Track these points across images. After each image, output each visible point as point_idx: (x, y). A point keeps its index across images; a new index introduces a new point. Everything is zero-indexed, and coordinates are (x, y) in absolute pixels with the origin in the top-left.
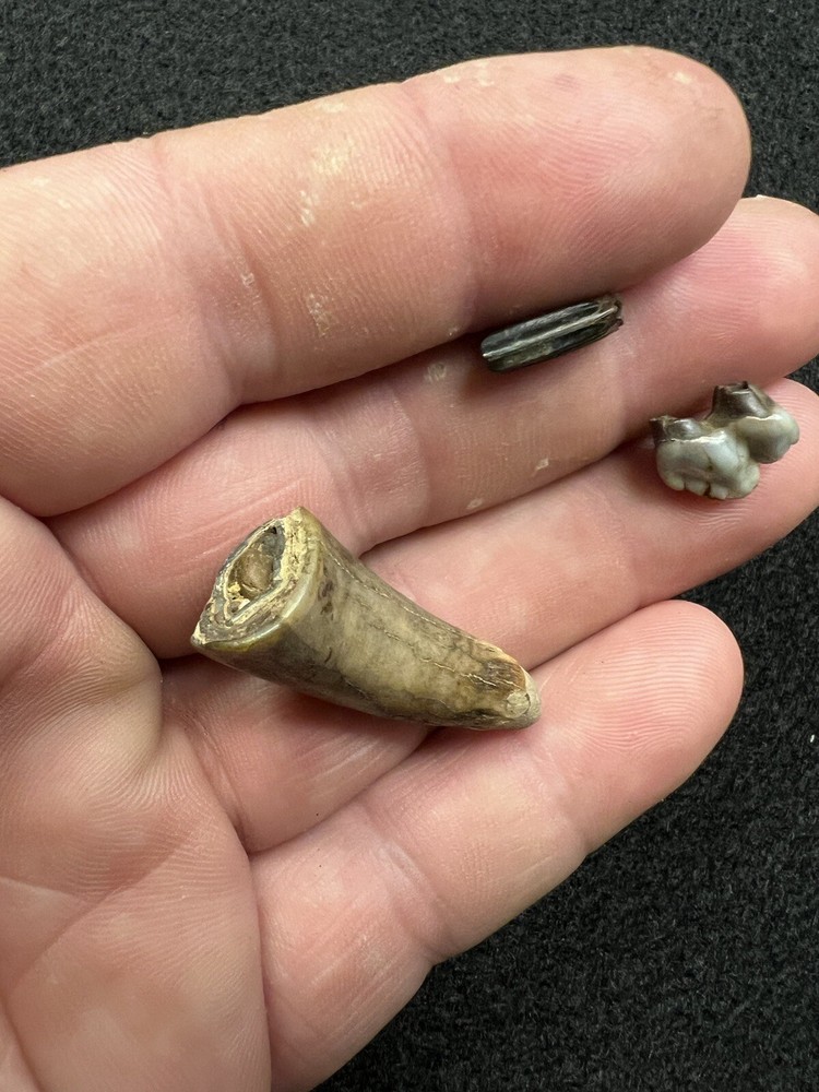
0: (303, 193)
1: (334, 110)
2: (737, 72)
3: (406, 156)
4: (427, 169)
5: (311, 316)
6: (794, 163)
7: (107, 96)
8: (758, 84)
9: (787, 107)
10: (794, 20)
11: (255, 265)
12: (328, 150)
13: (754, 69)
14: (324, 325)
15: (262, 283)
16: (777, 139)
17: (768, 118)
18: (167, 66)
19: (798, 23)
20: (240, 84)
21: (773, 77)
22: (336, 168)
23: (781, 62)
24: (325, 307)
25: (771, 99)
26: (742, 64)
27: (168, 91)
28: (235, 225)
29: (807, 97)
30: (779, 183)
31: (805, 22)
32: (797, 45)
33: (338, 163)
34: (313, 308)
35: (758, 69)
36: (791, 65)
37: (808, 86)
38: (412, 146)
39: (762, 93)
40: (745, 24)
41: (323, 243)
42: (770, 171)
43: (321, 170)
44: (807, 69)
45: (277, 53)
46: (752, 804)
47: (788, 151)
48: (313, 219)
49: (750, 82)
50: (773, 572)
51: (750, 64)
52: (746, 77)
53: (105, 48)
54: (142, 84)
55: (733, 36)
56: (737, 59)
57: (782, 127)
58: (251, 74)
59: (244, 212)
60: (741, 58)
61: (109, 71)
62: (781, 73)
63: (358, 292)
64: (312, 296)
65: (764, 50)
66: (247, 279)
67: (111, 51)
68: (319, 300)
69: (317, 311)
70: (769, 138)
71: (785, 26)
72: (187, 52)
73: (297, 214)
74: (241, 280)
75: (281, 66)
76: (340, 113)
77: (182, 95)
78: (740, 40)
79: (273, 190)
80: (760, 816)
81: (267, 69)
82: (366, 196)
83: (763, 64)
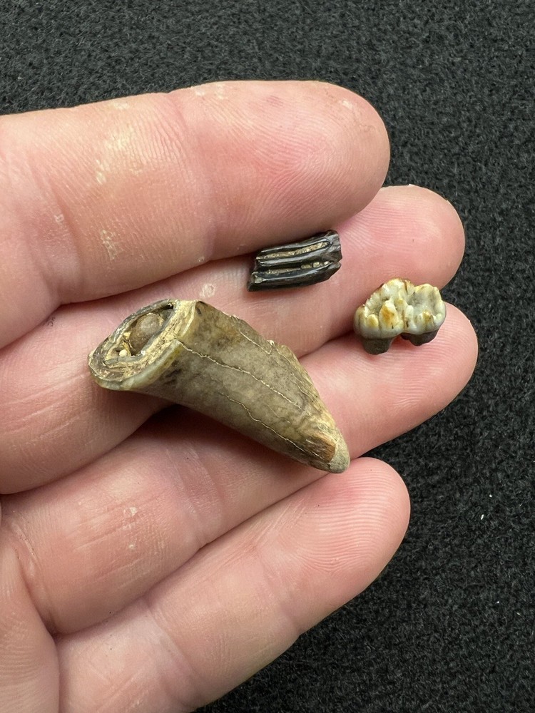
0: (98, 161)
1: (120, 108)
2: (447, 43)
3: (168, 142)
4: (182, 151)
5: (104, 245)
6: (484, 110)
8: (461, 51)
9: (481, 68)
10: (488, 6)
11: (65, 210)
12: (115, 134)
13: (459, 40)
14: (113, 252)
15: (69, 221)
16: (473, 91)
17: (468, 76)
19: (490, 8)
21: (472, 46)
22: (120, 146)
23: (478, 36)
24: (113, 240)
25: (471, 62)
26: (451, 37)
28: (50, 181)
29: (496, 62)
30: (474, 123)
31: (495, 8)
32: (490, 24)
33: (122, 143)
34: (106, 240)
35: (462, 40)
36: (485, 38)
37: (496, 54)
38: (172, 135)
39: (464, 58)
40: (454, 8)
41: (112, 196)
42: (468, 114)
43: (110, 147)
44: (495, 41)
47: (481, 101)
48: (104, 179)
49: (456, 50)
51: (456, 36)
52: (453, 46)
55: (445, 16)
56: (447, 34)
57: (477, 83)
59: (56, 173)
60: (451, 32)
62: (478, 44)
63: (137, 231)
64: (105, 232)
65: (466, 27)
66: (58, 218)
68: (109, 235)
69: (108, 241)
70: (468, 91)
71: (482, 10)
73: (93, 175)
74: (54, 219)
76: (125, 110)
78: (450, 19)
79: (77, 159)
82: (141, 166)
83: (465, 36)
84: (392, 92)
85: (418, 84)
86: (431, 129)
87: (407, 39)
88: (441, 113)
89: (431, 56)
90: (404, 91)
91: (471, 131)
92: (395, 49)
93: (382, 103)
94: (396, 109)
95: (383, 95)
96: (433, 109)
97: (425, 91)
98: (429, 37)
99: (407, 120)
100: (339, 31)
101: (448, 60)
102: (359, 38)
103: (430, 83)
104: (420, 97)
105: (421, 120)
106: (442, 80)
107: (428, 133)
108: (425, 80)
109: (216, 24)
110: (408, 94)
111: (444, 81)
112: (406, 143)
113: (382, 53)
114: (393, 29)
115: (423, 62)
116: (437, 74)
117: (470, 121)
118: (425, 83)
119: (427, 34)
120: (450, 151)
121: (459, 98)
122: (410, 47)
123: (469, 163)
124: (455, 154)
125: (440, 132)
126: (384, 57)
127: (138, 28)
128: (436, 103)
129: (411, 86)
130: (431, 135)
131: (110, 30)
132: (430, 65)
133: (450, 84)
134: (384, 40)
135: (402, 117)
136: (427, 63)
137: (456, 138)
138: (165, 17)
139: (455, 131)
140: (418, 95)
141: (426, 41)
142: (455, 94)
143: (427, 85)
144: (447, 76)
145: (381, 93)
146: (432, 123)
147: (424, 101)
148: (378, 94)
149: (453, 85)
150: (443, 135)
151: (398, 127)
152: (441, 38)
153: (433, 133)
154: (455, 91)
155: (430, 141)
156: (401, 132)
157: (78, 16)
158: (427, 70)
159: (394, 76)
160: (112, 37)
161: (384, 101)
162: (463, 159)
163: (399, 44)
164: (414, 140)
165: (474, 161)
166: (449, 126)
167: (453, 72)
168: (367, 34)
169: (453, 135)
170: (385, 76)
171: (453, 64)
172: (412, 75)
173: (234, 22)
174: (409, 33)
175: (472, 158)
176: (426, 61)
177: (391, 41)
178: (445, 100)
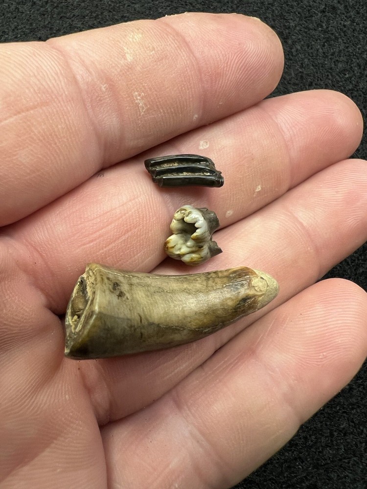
2: (339, 12)
5: (136, 104)
7: (13, 30)
8: (350, 17)
12: (132, 34)
13: (348, 10)
14: (142, 108)
16: (361, 45)
17: (356, 34)
18: (44, 15)
20: (81, 23)
23: (362, 5)
24: (142, 99)
25: (358, 24)
26: (341, 7)
27: (45, 27)
30: (362, 67)
34: (137, 100)
35: (350, 9)
39: (353, 21)
41: (138, 68)
42: (358, 61)
43: (131, 40)
45: (100, 7)
46: (354, 400)
48: (131, 58)
49: (346, 16)
50: (363, 272)
51: (346, 7)
52: (344, 14)
53: (13, 7)
54: (31, 24)
56: (339, 5)
58: (87, 18)
60: (341, 4)
61: (15, 18)
64: (137, 93)
66: (104, 87)
67: (16, 8)
68: (139, 95)
69: (139, 101)
70: (357, 44)
72: (54, 8)
73: (124, 56)
75: (102, 13)
77: (51, 29)
80: (359, 407)
81: (94, 15)
82: (153, 49)
83: (353, 7)
84: (299, 48)
85: (319, 41)
86: (330, 72)
87: (309, 11)
88: (337, 61)
89: (328, 21)
90: (308, 47)
91: (360, 73)
92: (301, 18)
93: (292, 55)
94: (303, 59)
95: (293, 50)
96: (331, 58)
97: (324, 46)
98: (325, 8)
99: (312, 67)
100: (259, 7)
101: (341, 23)
102: (273, 11)
103: (327, 41)
104: (321, 50)
105: (322, 67)
106: (337, 38)
107: (328, 75)
108: (324, 38)
109: (169, 7)
110: (312, 48)
111: (338, 38)
112: (312, 83)
113: (290, 21)
114: (298, 4)
115: (322, 27)
116: (332, 34)
117: (359, 65)
118: (324, 40)
119: (323, 7)
120: (345, 88)
121: (350, 50)
122: (312, 16)
123: (361, 96)
124: (350, 90)
125: (337, 74)
126: (292, 24)
127: (114, 11)
128: (333, 54)
129: (313, 43)
130: (330, 77)
131: (95, 13)
132: (327, 28)
133: (343, 40)
134: (292, 12)
135: (308, 65)
136: (325, 27)
137: (351, 78)
138: (133, 3)
139: (349, 74)
140: (319, 49)
141: (323, 12)
142: (347, 47)
143: (325, 42)
144: (340, 35)
145: (291, 49)
146: (331, 69)
147: (324, 53)
148: (289, 50)
149: (345, 41)
150: (339, 76)
151: (305, 72)
152: (334, 8)
153: (332, 75)
154: (347, 45)
155: (330, 82)
156: (308, 75)
157: (72, 5)
158: (325, 32)
159: (300, 37)
160: (96, 17)
161: (294, 54)
162: (355, 93)
163: (303, 14)
164: (318, 80)
165: (364, 94)
166: (344, 70)
167: (344, 32)
168: (279, 9)
169: (347, 76)
170: (294, 37)
171: (345, 26)
172: (314, 36)
173: (182, 5)
174: (310, 6)
175: (363, 92)
176: (324, 25)
177: (297, 13)
178: (340, 51)
